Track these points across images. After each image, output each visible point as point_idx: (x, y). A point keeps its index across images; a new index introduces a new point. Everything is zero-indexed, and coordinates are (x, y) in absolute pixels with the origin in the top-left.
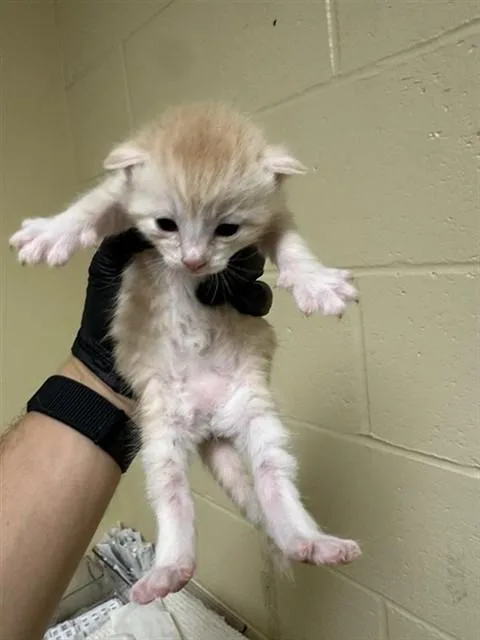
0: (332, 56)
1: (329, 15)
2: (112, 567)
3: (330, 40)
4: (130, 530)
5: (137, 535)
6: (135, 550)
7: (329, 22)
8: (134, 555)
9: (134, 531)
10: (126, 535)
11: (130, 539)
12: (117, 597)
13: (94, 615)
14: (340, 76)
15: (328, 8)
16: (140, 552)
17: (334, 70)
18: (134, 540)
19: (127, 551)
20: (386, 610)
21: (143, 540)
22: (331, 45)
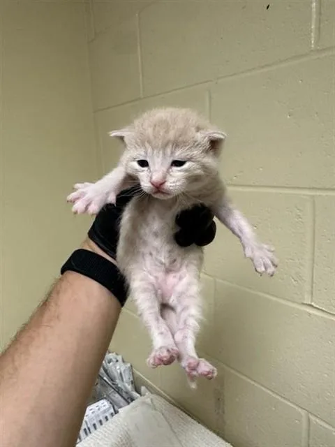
0: (313, 35)
1: (314, 5)
2: (103, 378)
3: (313, 23)
4: (114, 354)
5: (119, 358)
6: (118, 367)
7: (314, 10)
8: (119, 371)
9: (117, 354)
10: (112, 357)
11: (114, 360)
12: (106, 398)
13: (91, 410)
14: (318, 51)
16: (122, 369)
17: (313, 46)
18: (117, 361)
19: (113, 368)
20: (309, 420)
21: (123, 361)
22: (313, 27)
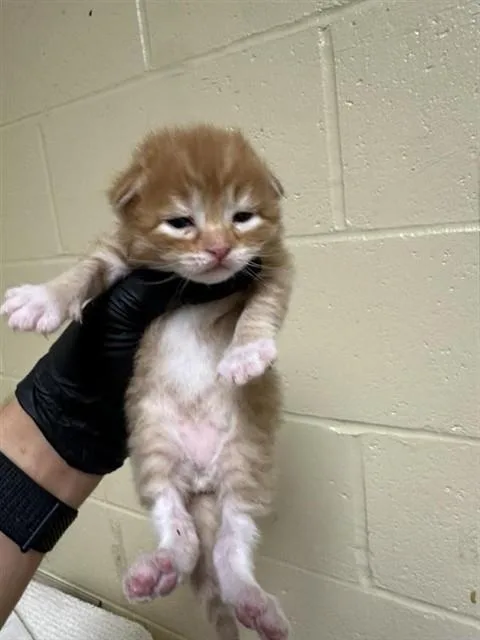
0: (144, 52)
1: (139, 13)
3: (142, 36)
7: (140, 20)
14: (151, 70)
15: (138, 6)
17: (146, 65)
22: (142, 41)
